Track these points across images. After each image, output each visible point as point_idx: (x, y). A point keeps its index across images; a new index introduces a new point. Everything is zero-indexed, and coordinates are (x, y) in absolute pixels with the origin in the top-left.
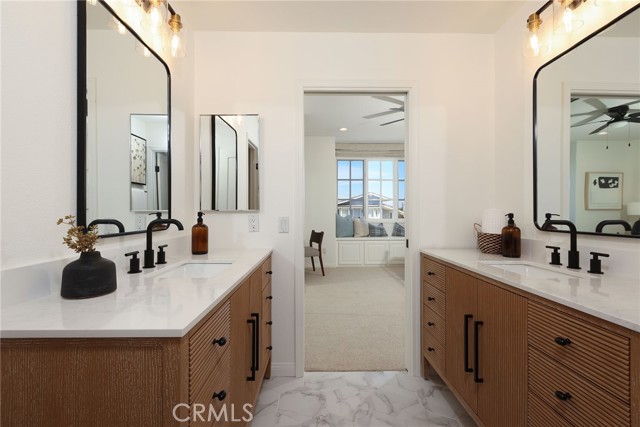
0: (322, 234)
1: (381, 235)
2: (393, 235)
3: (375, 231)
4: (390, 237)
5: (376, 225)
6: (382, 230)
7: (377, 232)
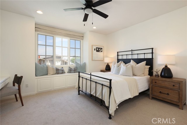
0: (22, 77)
1: (62, 73)
2: (68, 72)
3: (59, 71)
4: (66, 74)
5: (60, 68)
6: (63, 70)
7: (60, 72)
